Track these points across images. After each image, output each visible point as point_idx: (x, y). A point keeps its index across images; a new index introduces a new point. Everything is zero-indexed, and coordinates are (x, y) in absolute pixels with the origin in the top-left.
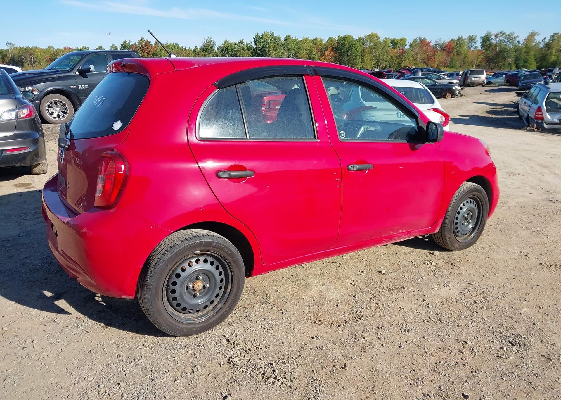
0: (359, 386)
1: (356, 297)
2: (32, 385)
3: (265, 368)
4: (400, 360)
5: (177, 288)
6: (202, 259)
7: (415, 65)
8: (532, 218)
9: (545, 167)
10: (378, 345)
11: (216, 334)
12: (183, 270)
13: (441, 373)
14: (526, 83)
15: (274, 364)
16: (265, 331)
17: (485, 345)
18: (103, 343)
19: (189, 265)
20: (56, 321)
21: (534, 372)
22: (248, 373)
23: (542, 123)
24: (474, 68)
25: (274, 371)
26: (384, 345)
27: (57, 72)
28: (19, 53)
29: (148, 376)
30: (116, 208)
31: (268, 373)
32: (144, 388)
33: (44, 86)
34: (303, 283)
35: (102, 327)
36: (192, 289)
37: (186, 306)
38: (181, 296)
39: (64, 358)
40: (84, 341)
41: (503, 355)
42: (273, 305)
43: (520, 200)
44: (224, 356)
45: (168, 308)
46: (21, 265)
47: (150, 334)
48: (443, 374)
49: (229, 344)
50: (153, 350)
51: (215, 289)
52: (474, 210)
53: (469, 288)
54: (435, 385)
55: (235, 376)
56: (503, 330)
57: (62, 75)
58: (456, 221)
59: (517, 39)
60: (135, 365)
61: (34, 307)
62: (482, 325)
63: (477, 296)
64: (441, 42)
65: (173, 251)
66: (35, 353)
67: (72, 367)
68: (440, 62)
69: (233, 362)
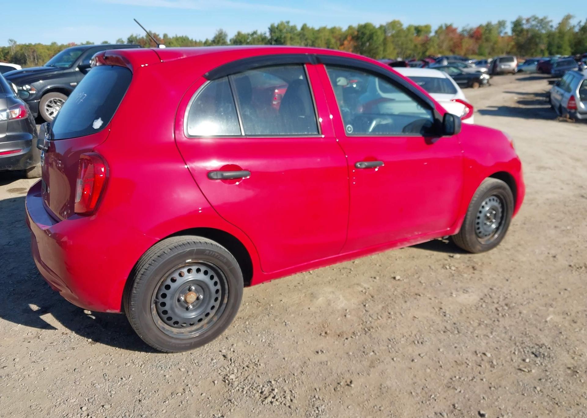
0: (365, 406)
1: (367, 305)
2: (10, 409)
3: (263, 386)
4: (412, 376)
5: (167, 300)
6: (194, 268)
7: (440, 53)
8: (562, 216)
9: (577, 160)
10: (389, 359)
11: (212, 349)
12: (173, 280)
13: (456, 389)
14: (559, 70)
15: (273, 382)
16: (265, 345)
17: (505, 357)
18: (89, 360)
19: (180, 275)
20: (40, 337)
21: (559, 387)
22: (245, 392)
23: (575, 113)
24: (504, 55)
25: (273, 390)
26: (395, 359)
27: (56, 68)
28: (21, 50)
29: (135, 397)
30: (97, 214)
31: (266, 392)
32: (130, 410)
33: (43, 84)
34: (309, 292)
35: (89, 343)
36: (184, 301)
37: (178, 320)
38: (172, 309)
39: (46, 378)
40: (69, 359)
41: (525, 368)
42: (276, 317)
43: (550, 196)
44: (219, 374)
45: (157, 322)
46: (8, 276)
47: (140, 350)
48: (459, 390)
49: (226, 360)
50: (142, 367)
51: (209, 301)
52: (498, 209)
53: (490, 294)
54: (449, 403)
55: (230, 396)
56: (527, 340)
57: (61, 72)
58: (477, 221)
59: (551, 24)
60: (122, 385)
61: (18, 322)
62: (503, 335)
63: (500, 303)
64: (468, 28)
65: (161, 261)
66: (16, 372)
67: (54, 387)
68: (467, 50)
69: (228, 380)
